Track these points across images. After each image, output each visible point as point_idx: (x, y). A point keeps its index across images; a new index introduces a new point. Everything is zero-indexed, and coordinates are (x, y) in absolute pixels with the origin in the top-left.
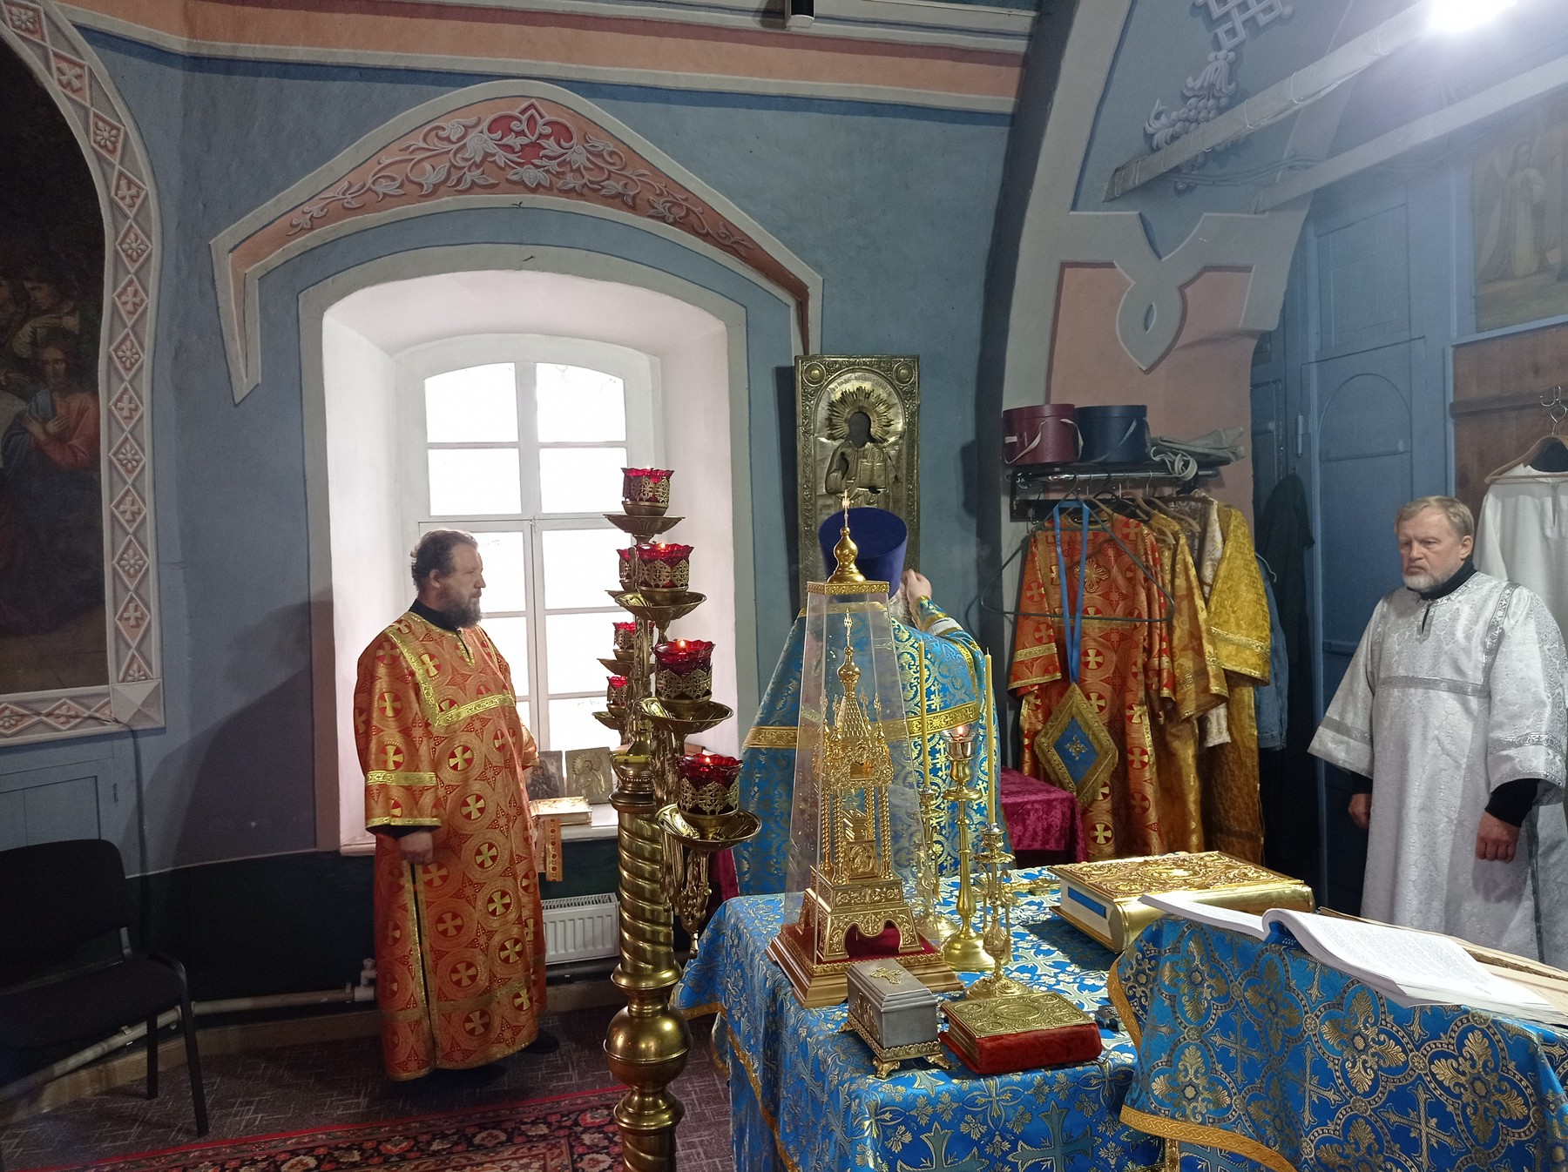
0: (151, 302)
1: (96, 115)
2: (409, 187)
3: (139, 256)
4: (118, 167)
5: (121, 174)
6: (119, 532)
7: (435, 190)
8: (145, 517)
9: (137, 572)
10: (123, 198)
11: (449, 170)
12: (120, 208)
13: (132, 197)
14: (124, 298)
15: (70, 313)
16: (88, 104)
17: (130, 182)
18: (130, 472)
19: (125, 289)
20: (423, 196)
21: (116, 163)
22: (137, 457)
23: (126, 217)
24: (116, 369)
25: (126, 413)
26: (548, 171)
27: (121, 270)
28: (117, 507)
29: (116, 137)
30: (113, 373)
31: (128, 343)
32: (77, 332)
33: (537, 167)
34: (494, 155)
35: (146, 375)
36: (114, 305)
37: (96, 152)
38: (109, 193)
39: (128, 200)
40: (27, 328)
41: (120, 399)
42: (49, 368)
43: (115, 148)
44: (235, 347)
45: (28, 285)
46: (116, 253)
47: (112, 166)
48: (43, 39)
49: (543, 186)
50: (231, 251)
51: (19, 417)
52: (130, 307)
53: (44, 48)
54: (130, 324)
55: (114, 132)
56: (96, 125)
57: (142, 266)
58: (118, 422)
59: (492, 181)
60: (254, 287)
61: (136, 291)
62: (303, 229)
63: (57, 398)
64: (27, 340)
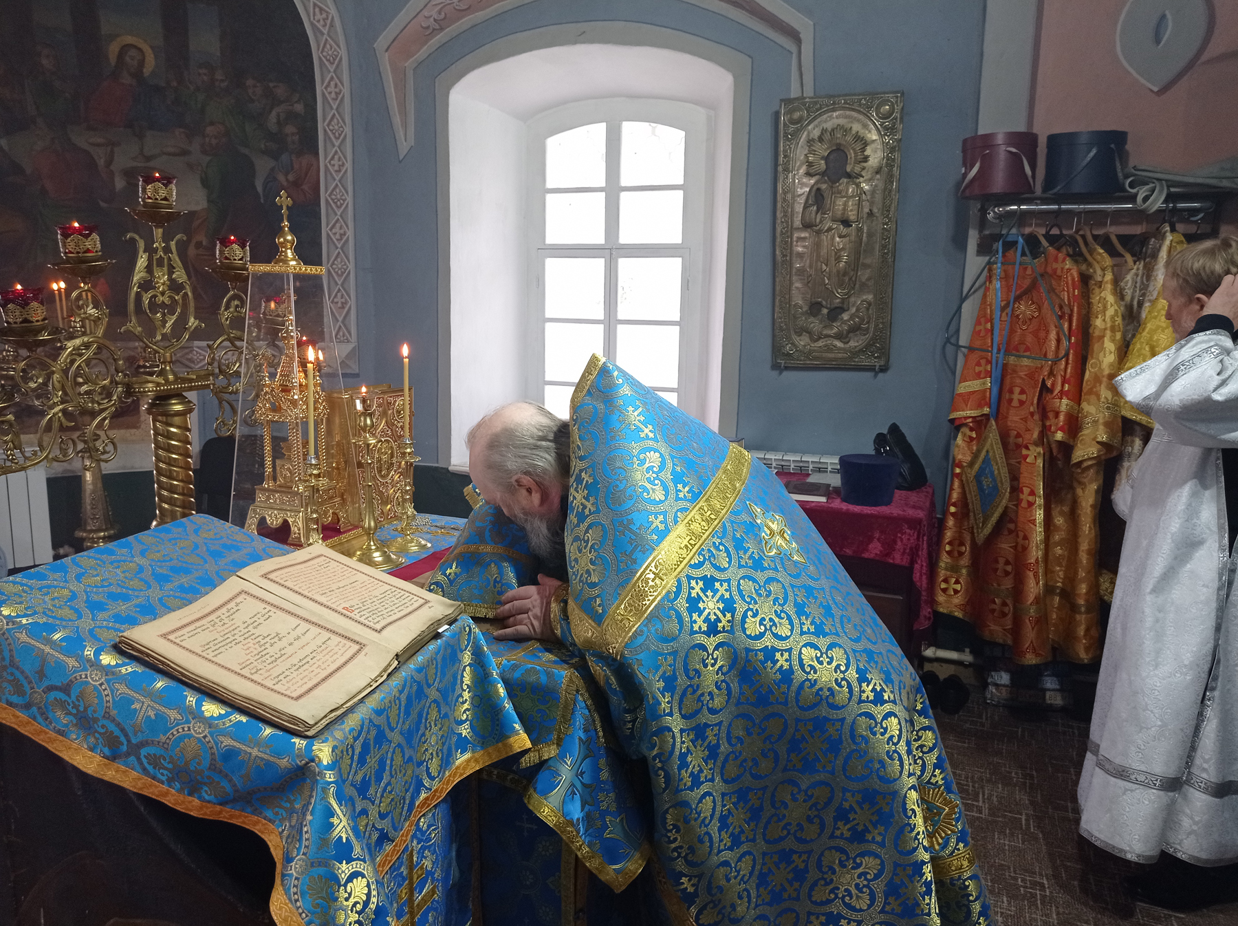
0: (346, 91)
3: (334, 60)
6: (332, 246)
8: (348, 238)
9: (343, 273)
10: (319, 21)
12: (318, 29)
13: (324, 20)
14: (329, 89)
15: (298, 101)
17: (321, 10)
18: (339, 207)
19: (329, 83)
22: (343, 197)
23: (322, 34)
24: (330, 138)
25: (336, 168)
27: (324, 70)
28: (331, 230)
30: (328, 141)
31: (335, 120)
32: (303, 114)
35: (349, 142)
36: (323, 95)
38: (309, 19)
39: (322, 22)
40: (274, 113)
41: (333, 158)
42: (289, 140)
44: (397, 120)
45: (271, 85)
46: (320, 58)
50: (387, 50)
51: (272, 170)
52: (333, 95)
54: (335, 107)
57: (337, 66)
58: (331, 174)
60: (410, 74)
61: (336, 85)
62: (434, 29)
63: (294, 158)
64: (275, 120)
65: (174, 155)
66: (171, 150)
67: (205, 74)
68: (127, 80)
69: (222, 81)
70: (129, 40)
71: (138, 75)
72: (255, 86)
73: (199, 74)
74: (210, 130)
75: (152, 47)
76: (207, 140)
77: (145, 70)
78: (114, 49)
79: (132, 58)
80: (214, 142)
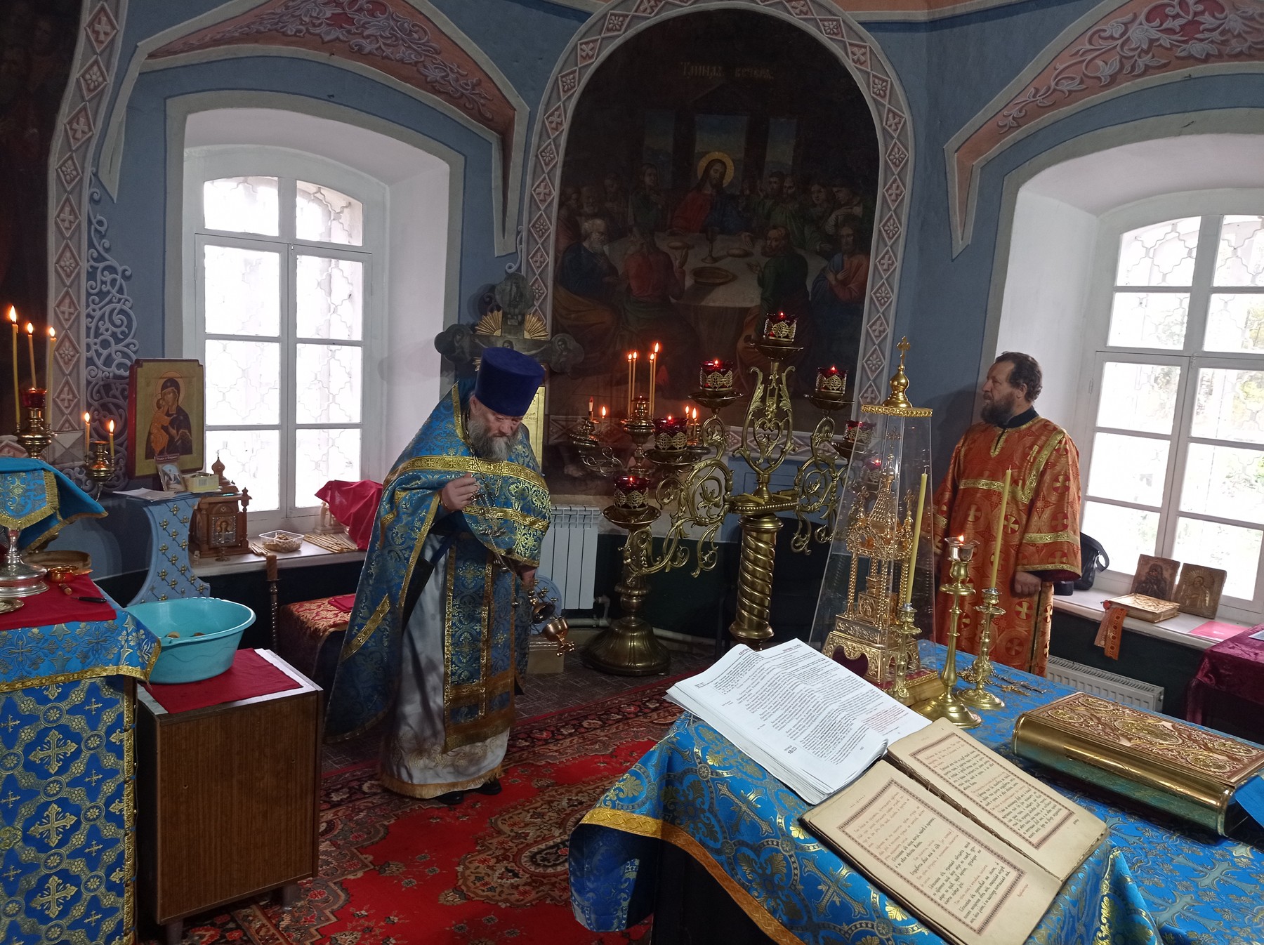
0: (907, 193)
1: (875, 76)
2: (1089, 82)
3: (900, 162)
4: (887, 106)
5: (889, 110)
6: (869, 343)
7: (1113, 79)
8: (887, 334)
9: (876, 369)
10: (890, 126)
11: (1121, 61)
12: (889, 133)
13: (896, 124)
14: (890, 192)
15: (858, 205)
16: (869, 70)
17: (895, 114)
18: (882, 305)
19: (891, 185)
20: (1103, 86)
21: (886, 103)
22: (888, 295)
23: (892, 138)
24: (884, 239)
25: (885, 267)
26: (1212, 42)
27: (889, 173)
28: (871, 327)
29: (886, 87)
30: (881, 241)
31: (892, 221)
32: (861, 216)
33: (1202, 40)
34: (1158, 40)
35: (902, 242)
36: (884, 196)
37: (874, 99)
38: (882, 124)
39: (893, 127)
40: (833, 216)
41: (883, 258)
42: (844, 241)
43: (885, 94)
44: (956, 219)
45: (835, 189)
46: (886, 162)
47: (884, 106)
48: (843, 37)
49: (1213, 56)
50: (956, 151)
51: (824, 270)
52: (893, 197)
53: (844, 42)
54: (893, 209)
55: (884, 84)
56: (874, 82)
57: (902, 168)
58: (879, 272)
59: (1163, 61)
60: (977, 172)
61: (898, 186)
62: (1010, 127)
63: (845, 258)
64: (833, 223)
65: (739, 256)
66: (736, 252)
67: (775, 182)
68: (708, 190)
69: (790, 187)
70: (716, 155)
71: (718, 186)
72: (820, 191)
73: (770, 183)
74: (773, 233)
75: (733, 160)
76: (769, 242)
77: (724, 181)
78: (703, 164)
79: (716, 171)
80: (774, 244)
